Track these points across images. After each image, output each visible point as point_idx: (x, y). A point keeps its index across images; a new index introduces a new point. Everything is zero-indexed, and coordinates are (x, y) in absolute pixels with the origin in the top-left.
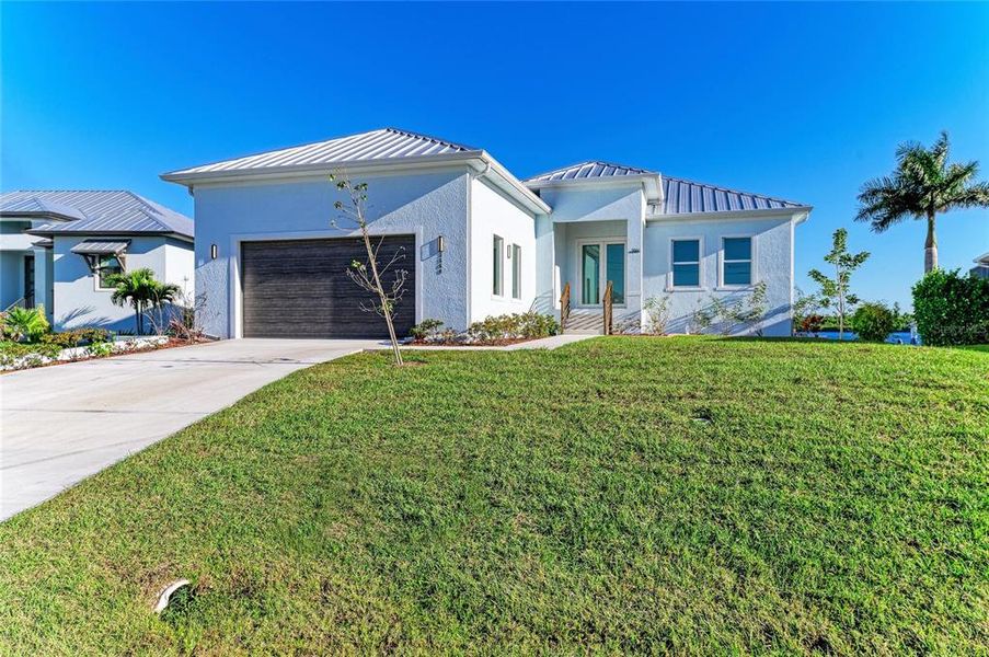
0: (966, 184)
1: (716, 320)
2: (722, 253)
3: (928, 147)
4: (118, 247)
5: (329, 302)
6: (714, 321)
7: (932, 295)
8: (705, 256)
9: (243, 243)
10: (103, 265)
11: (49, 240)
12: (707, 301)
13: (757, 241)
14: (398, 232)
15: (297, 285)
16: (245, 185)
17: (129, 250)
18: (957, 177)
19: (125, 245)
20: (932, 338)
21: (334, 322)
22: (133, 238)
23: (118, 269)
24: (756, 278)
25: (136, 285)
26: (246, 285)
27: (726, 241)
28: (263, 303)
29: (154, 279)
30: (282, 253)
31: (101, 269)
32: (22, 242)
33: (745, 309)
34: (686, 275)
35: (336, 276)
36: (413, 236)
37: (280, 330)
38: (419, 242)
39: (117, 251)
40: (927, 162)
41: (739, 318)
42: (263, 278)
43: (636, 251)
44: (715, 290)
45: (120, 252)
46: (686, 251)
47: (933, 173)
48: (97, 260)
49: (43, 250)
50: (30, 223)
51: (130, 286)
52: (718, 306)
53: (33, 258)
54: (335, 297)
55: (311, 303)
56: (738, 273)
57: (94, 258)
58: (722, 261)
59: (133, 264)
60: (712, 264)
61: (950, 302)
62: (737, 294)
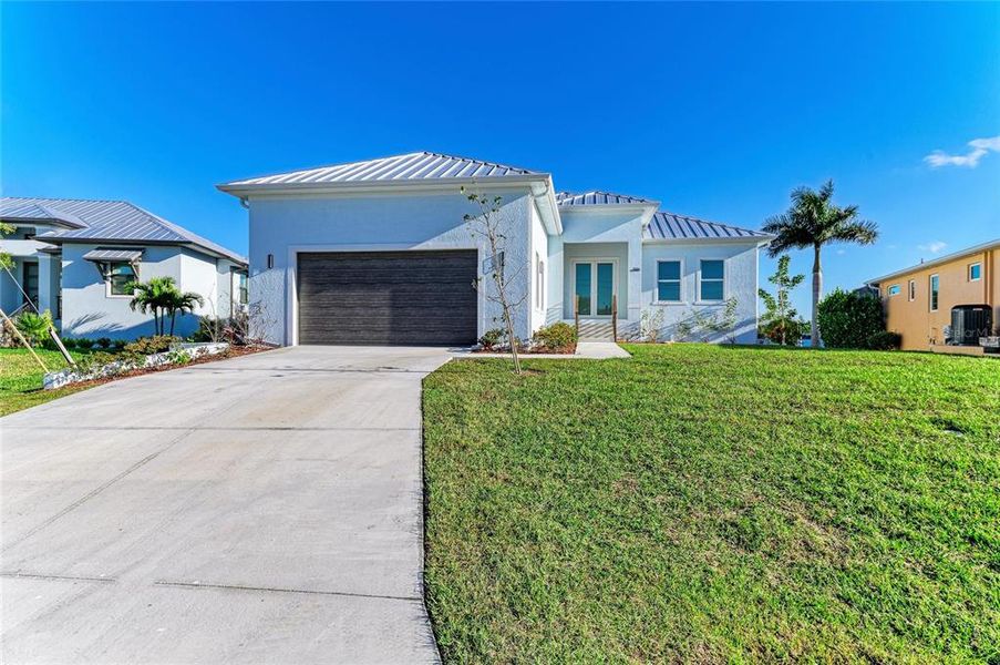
0: (847, 223)
1: (695, 329)
2: (700, 273)
3: (818, 194)
4: (134, 256)
5: (387, 311)
6: (693, 331)
7: (836, 310)
8: (686, 275)
9: (299, 254)
10: (115, 272)
11: (55, 247)
12: (689, 313)
13: (728, 263)
14: (461, 247)
15: (354, 296)
16: (304, 198)
17: (144, 259)
18: (840, 217)
19: (140, 253)
20: (834, 344)
21: (393, 330)
22: (147, 247)
23: (132, 277)
24: (728, 294)
25: (156, 293)
26: (302, 294)
27: (704, 263)
28: (320, 312)
29: (174, 287)
30: (340, 264)
31: (112, 277)
32: (26, 248)
33: (720, 321)
34: (669, 291)
35: (395, 287)
36: (476, 251)
37: (338, 338)
38: (482, 257)
39: (133, 259)
40: (816, 202)
41: (714, 328)
42: (319, 287)
43: (637, 270)
44: (694, 304)
45: (135, 261)
46: (669, 270)
47: (821, 212)
48: (109, 267)
49: (48, 257)
50: (35, 230)
51: (150, 293)
52: (699, 317)
53: (36, 264)
54: (394, 306)
55: (370, 312)
56: (712, 291)
57: (105, 265)
58: (700, 279)
59: (148, 273)
60: (691, 282)
61: (851, 316)
62: (713, 308)
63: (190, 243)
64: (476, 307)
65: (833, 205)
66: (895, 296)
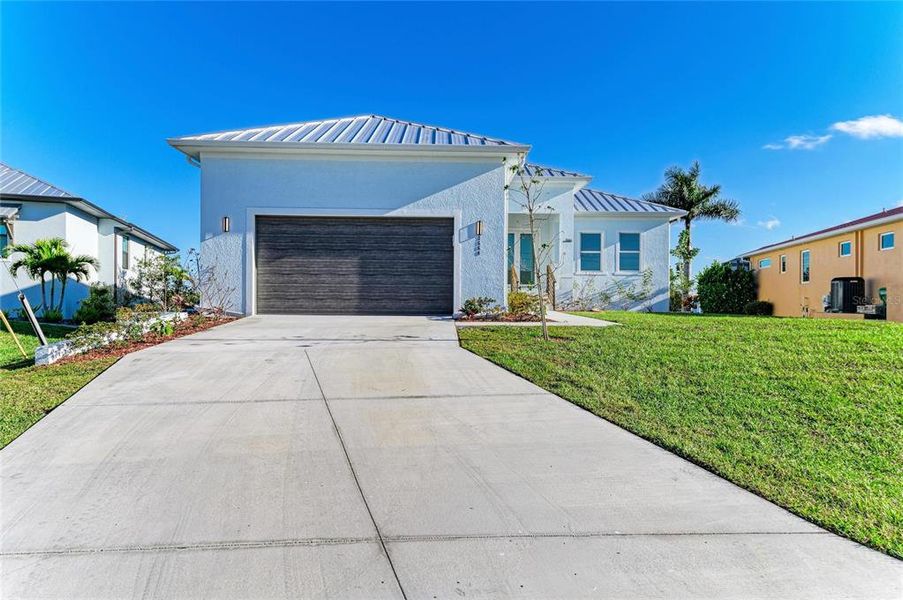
0: (712, 201)
1: (615, 298)
2: (618, 245)
3: (687, 173)
4: (11, 212)
5: (355, 279)
6: (613, 299)
7: (715, 281)
8: (606, 246)
9: (257, 216)
13: (644, 236)
15: (320, 263)
17: (22, 217)
18: (707, 195)
19: (16, 210)
20: (709, 310)
21: (362, 298)
22: (23, 203)
23: (5, 237)
24: (644, 266)
25: (45, 256)
26: (260, 260)
27: (621, 235)
28: (281, 279)
29: (67, 251)
30: (304, 229)
33: (638, 290)
34: (590, 262)
35: (365, 254)
36: (452, 219)
37: (301, 307)
38: (458, 225)
39: (9, 217)
40: (686, 181)
41: (631, 297)
42: (280, 253)
43: (569, 241)
44: (613, 274)
45: (12, 219)
46: (590, 241)
47: (691, 191)
51: (38, 257)
52: (619, 286)
54: (362, 274)
55: (337, 280)
56: (630, 262)
58: (619, 251)
59: (27, 233)
60: (610, 253)
61: (728, 286)
62: (630, 278)
63: (80, 200)
64: (453, 276)
65: (701, 184)
66: (766, 268)
